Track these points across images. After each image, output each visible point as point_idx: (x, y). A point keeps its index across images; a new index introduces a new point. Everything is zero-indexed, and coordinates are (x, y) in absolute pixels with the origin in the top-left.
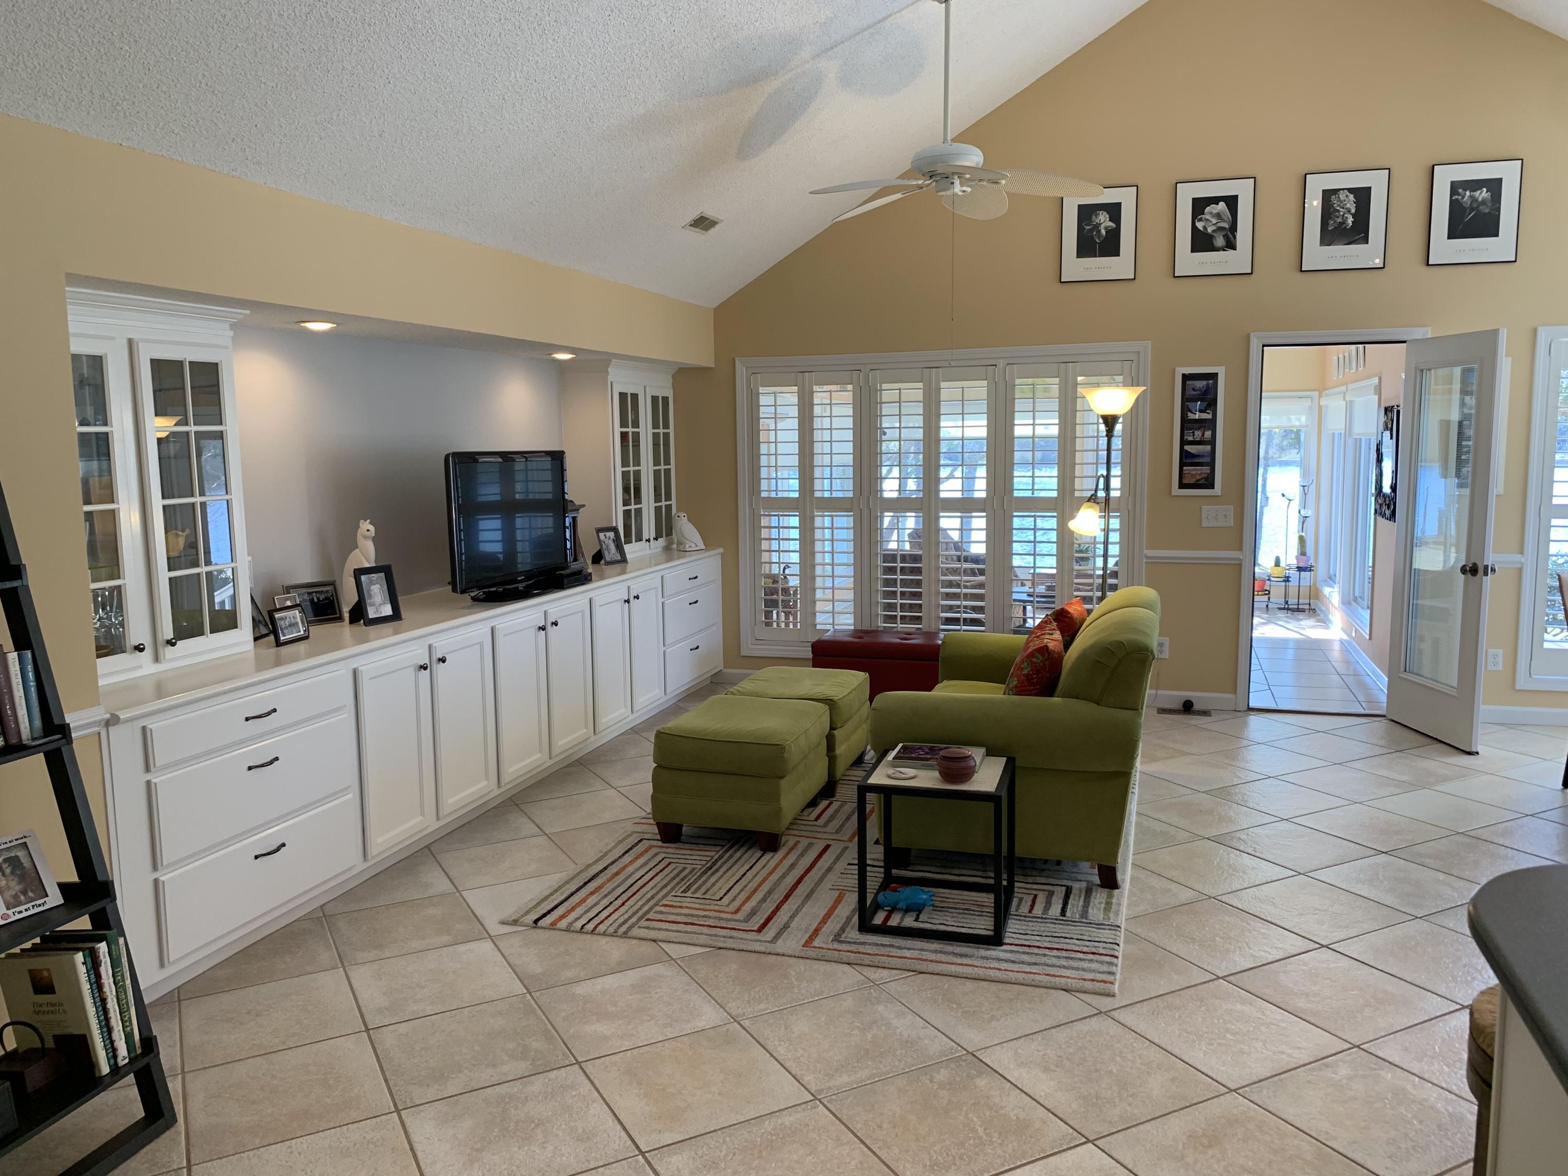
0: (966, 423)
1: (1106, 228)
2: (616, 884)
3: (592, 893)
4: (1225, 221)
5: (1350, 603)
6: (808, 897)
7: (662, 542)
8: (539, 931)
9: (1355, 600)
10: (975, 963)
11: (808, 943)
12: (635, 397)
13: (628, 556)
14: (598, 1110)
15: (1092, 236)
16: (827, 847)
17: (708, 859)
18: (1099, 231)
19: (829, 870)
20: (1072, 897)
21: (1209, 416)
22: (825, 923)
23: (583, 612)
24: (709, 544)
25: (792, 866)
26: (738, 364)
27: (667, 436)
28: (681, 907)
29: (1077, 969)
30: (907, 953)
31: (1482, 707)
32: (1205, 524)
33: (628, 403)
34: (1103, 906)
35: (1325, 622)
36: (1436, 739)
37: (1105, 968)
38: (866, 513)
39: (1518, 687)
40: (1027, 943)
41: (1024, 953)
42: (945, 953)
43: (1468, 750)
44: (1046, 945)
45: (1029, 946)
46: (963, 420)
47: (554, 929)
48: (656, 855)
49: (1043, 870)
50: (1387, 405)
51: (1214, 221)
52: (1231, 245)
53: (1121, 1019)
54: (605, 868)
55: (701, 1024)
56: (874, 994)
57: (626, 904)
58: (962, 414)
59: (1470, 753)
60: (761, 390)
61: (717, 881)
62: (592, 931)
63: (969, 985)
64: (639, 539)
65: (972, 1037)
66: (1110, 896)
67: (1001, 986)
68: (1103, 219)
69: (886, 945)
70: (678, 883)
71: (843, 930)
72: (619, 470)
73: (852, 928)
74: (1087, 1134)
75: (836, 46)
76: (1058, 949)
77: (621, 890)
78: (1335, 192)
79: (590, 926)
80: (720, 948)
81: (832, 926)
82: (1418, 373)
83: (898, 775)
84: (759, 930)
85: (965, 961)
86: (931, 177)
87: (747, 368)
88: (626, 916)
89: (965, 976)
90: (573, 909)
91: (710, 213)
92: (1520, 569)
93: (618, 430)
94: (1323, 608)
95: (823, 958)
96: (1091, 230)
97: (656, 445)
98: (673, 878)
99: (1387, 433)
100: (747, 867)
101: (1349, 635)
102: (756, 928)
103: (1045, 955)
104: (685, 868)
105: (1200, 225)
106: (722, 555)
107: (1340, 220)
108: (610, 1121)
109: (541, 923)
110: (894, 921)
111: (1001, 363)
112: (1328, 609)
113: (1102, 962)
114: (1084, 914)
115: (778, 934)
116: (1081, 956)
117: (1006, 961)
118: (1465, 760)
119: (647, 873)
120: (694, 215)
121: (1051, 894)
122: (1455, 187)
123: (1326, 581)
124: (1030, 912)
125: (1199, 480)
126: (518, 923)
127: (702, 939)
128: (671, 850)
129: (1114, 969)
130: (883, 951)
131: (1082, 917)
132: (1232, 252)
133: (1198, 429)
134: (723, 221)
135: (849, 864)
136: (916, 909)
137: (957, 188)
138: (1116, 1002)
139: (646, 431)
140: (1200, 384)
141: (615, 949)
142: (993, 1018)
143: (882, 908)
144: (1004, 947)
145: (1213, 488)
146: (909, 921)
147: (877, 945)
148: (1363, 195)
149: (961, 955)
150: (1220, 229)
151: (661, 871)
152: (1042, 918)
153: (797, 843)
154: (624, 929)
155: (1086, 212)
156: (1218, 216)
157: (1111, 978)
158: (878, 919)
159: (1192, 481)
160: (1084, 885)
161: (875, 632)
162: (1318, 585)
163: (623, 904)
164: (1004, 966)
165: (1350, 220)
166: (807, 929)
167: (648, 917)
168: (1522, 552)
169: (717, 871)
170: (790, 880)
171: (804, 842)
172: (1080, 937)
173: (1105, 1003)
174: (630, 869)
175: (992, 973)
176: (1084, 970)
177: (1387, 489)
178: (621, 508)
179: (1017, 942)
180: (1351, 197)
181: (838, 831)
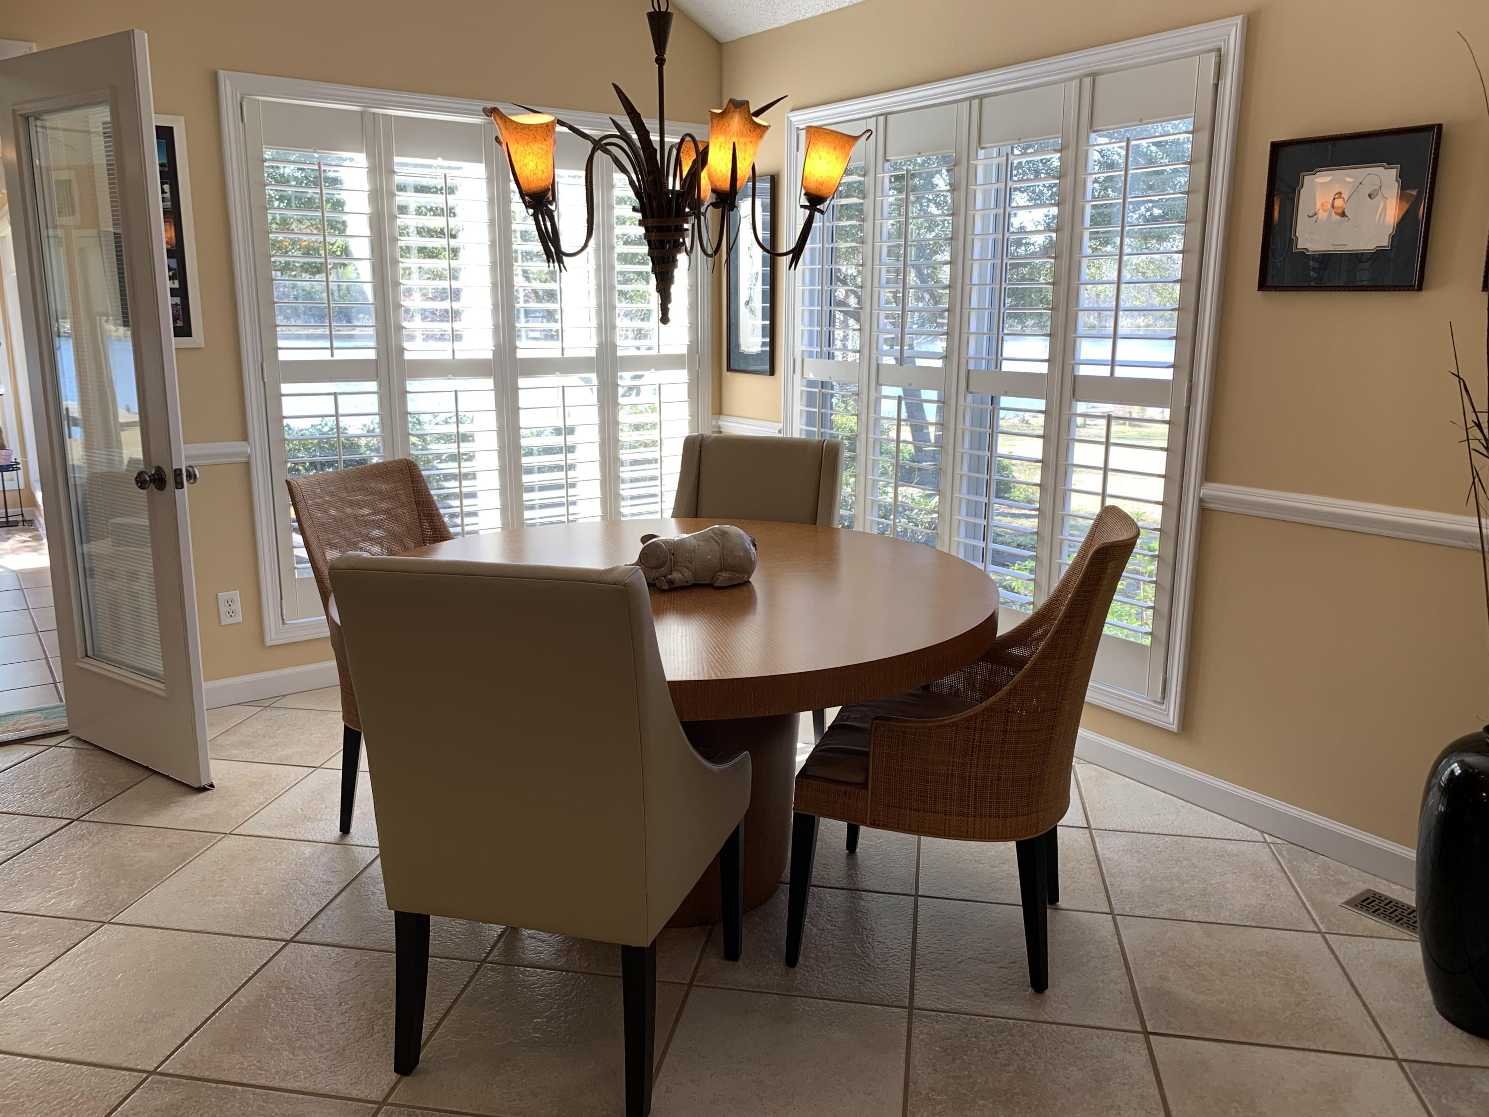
39: (269, 643)
43: (196, 785)
92: (247, 464)
168: (245, 438)
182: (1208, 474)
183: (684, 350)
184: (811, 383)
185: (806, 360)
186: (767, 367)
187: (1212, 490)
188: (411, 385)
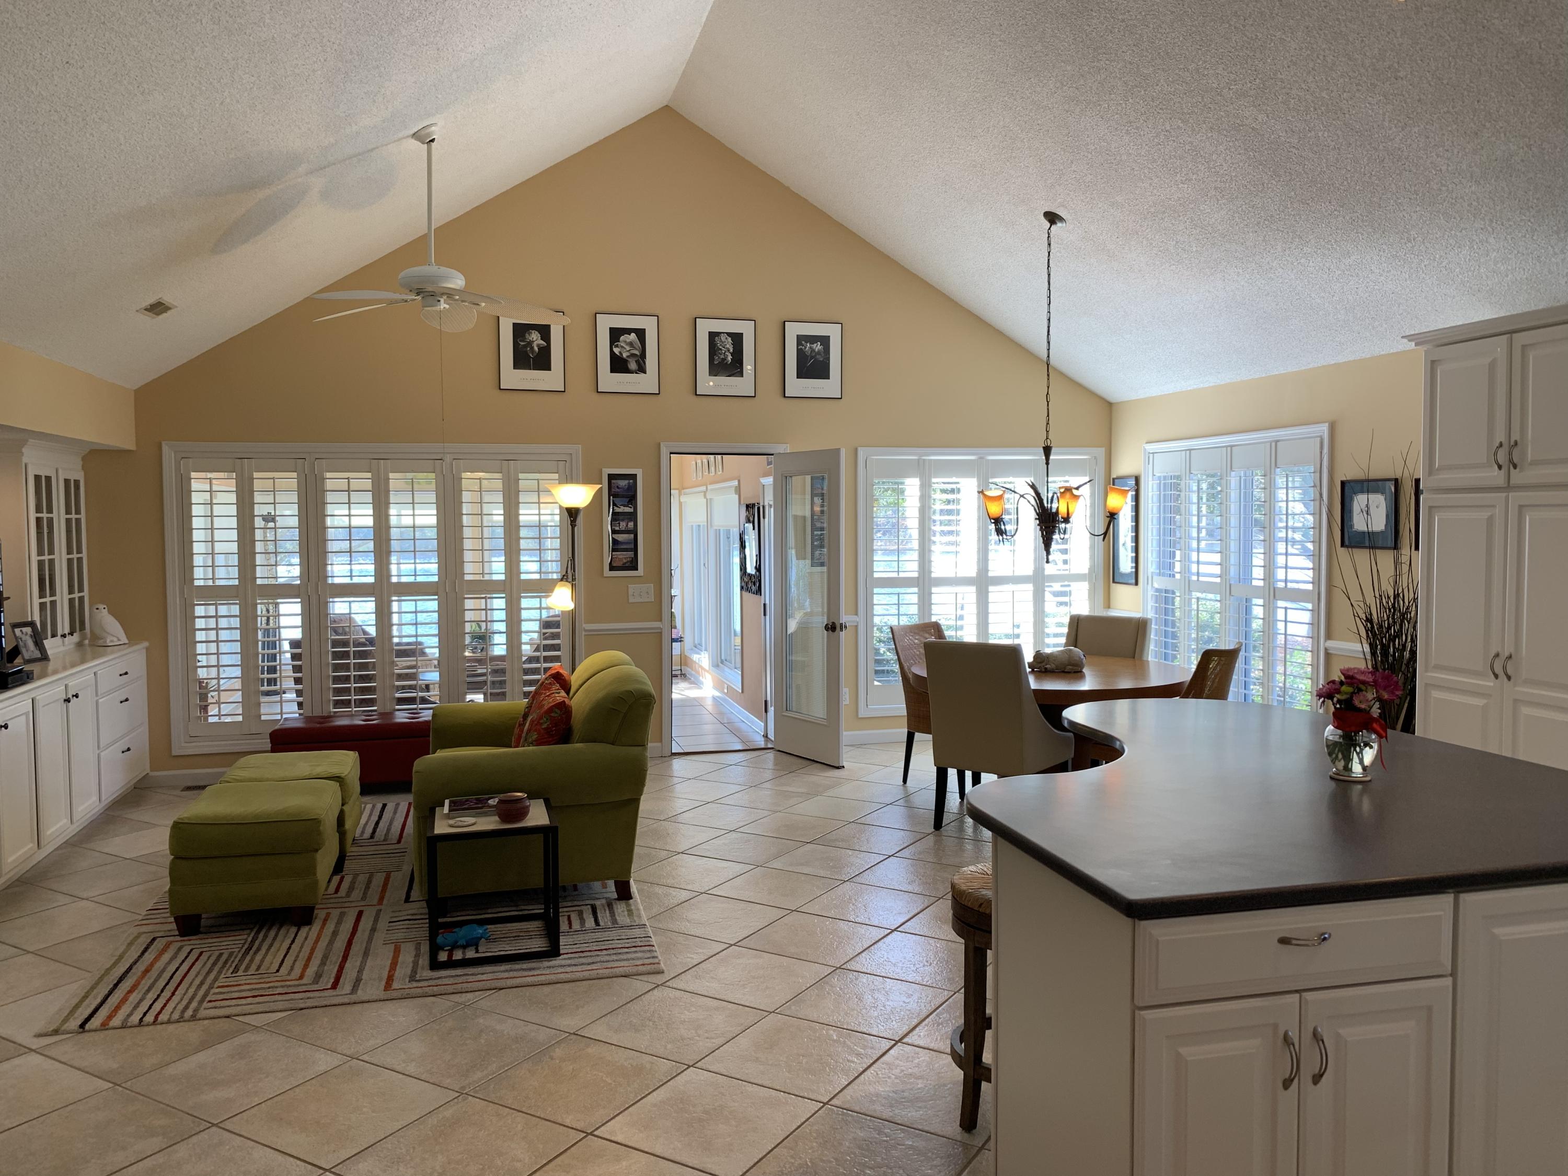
0: (417, 512)
1: (538, 345)
2: (152, 980)
3: (130, 992)
4: (636, 349)
5: (718, 666)
6: (366, 954)
7: (76, 638)
8: (87, 1034)
9: (722, 662)
10: (544, 972)
11: (388, 986)
12: (48, 479)
13: (49, 652)
14: (260, 1153)
15: (526, 352)
16: (360, 914)
17: (243, 942)
18: (532, 348)
19: (373, 930)
20: (598, 911)
21: (631, 510)
22: (395, 970)
23: (27, 714)
24: (133, 637)
25: (335, 933)
26: (165, 449)
27: (78, 521)
28: (239, 985)
29: (627, 960)
30: (484, 977)
31: (844, 733)
32: (631, 601)
33: (43, 485)
34: (626, 913)
35: (697, 684)
36: (813, 761)
37: (648, 955)
38: (314, 600)
39: (859, 717)
40: (579, 950)
41: (580, 957)
42: (515, 970)
43: (837, 765)
44: (595, 948)
45: (582, 952)
46: (414, 509)
47: (107, 1029)
48: (180, 949)
49: (565, 897)
50: (748, 503)
51: (628, 348)
52: (642, 369)
53: (675, 986)
54: (130, 968)
55: (322, 1068)
56: (469, 1012)
57: (176, 993)
58: (413, 503)
59: (838, 768)
60: (193, 475)
61: (264, 958)
62: (154, 1022)
63: (546, 989)
64: (53, 636)
65: (569, 1022)
66: (628, 905)
67: (573, 984)
68: (535, 337)
69: (461, 975)
70: (223, 967)
71: (414, 972)
72: (35, 558)
73: (423, 968)
74: (686, 1063)
75: (328, 166)
76: (606, 949)
77: (161, 983)
78: (718, 334)
79: (150, 1018)
80: (302, 1009)
81: (403, 971)
82: (784, 478)
83: (460, 824)
84: (335, 986)
85: (536, 973)
86: (418, 294)
87: (175, 452)
88: (184, 1003)
89: (540, 983)
90: (118, 1008)
91: (168, 299)
92: (856, 626)
93: (33, 516)
94: (693, 673)
95: (409, 996)
96: (525, 346)
97: (69, 531)
98: (214, 964)
99: (751, 525)
100: (288, 941)
101: (723, 692)
102: (329, 986)
103: (598, 955)
104: (221, 954)
105: (616, 350)
106: (147, 649)
107: (722, 357)
108: (280, 1157)
109: (87, 1027)
110: (458, 955)
111: (448, 458)
112: (698, 673)
113: (643, 952)
114: (614, 921)
115: (354, 986)
116: (626, 950)
117: (569, 966)
118: (836, 773)
119: (181, 964)
120: (152, 300)
121: (580, 913)
122: (801, 339)
123: (692, 649)
124: (570, 927)
125: (625, 563)
126: (60, 1031)
127: (280, 1005)
128: (194, 943)
129: (655, 954)
130: (460, 980)
131: (613, 923)
132: (643, 375)
133: (623, 520)
134: (176, 307)
135: (390, 922)
136: (474, 943)
137: (443, 305)
138: (666, 977)
139: (59, 516)
140: (623, 483)
141: (192, 1032)
142: (578, 1007)
143: (443, 949)
144: (562, 957)
145: (637, 569)
146: (471, 954)
147: (452, 976)
148: (737, 339)
149: (530, 969)
150: (633, 355)
151: (197, 960)
152: (582, 931)
153: (328, 915)
154: (189, 1013)
155: (520, 330)
156: (631, 344)
157: (656, 961)
158: (443, 956)
159: (620, 564)
160: (604, 901)
161: (329, 717)
162: (686, 654)
163: (173, 994)
164: (569, 969)
165: (730, 358)
166: (380, 979)
167: (208, 999)
168: (856, 614)
169: (258, 949)
170: (340, 944)
171: (335, 913)
172: (618, 938)
173: (659, 979)
174: (159, 965)
175: (563, 977)
176: (633, 959)
177: (750, 569)
178: (37, 601)
179: (570, 951)
180: (730, 339)
181: (364, 898)
182: (1329, 636)
183: (1086, 571)
184: (1157, 590)
185: (1155, 577)
186: (1133, 581)
187: (1330, 644)
188: (934, 590)
